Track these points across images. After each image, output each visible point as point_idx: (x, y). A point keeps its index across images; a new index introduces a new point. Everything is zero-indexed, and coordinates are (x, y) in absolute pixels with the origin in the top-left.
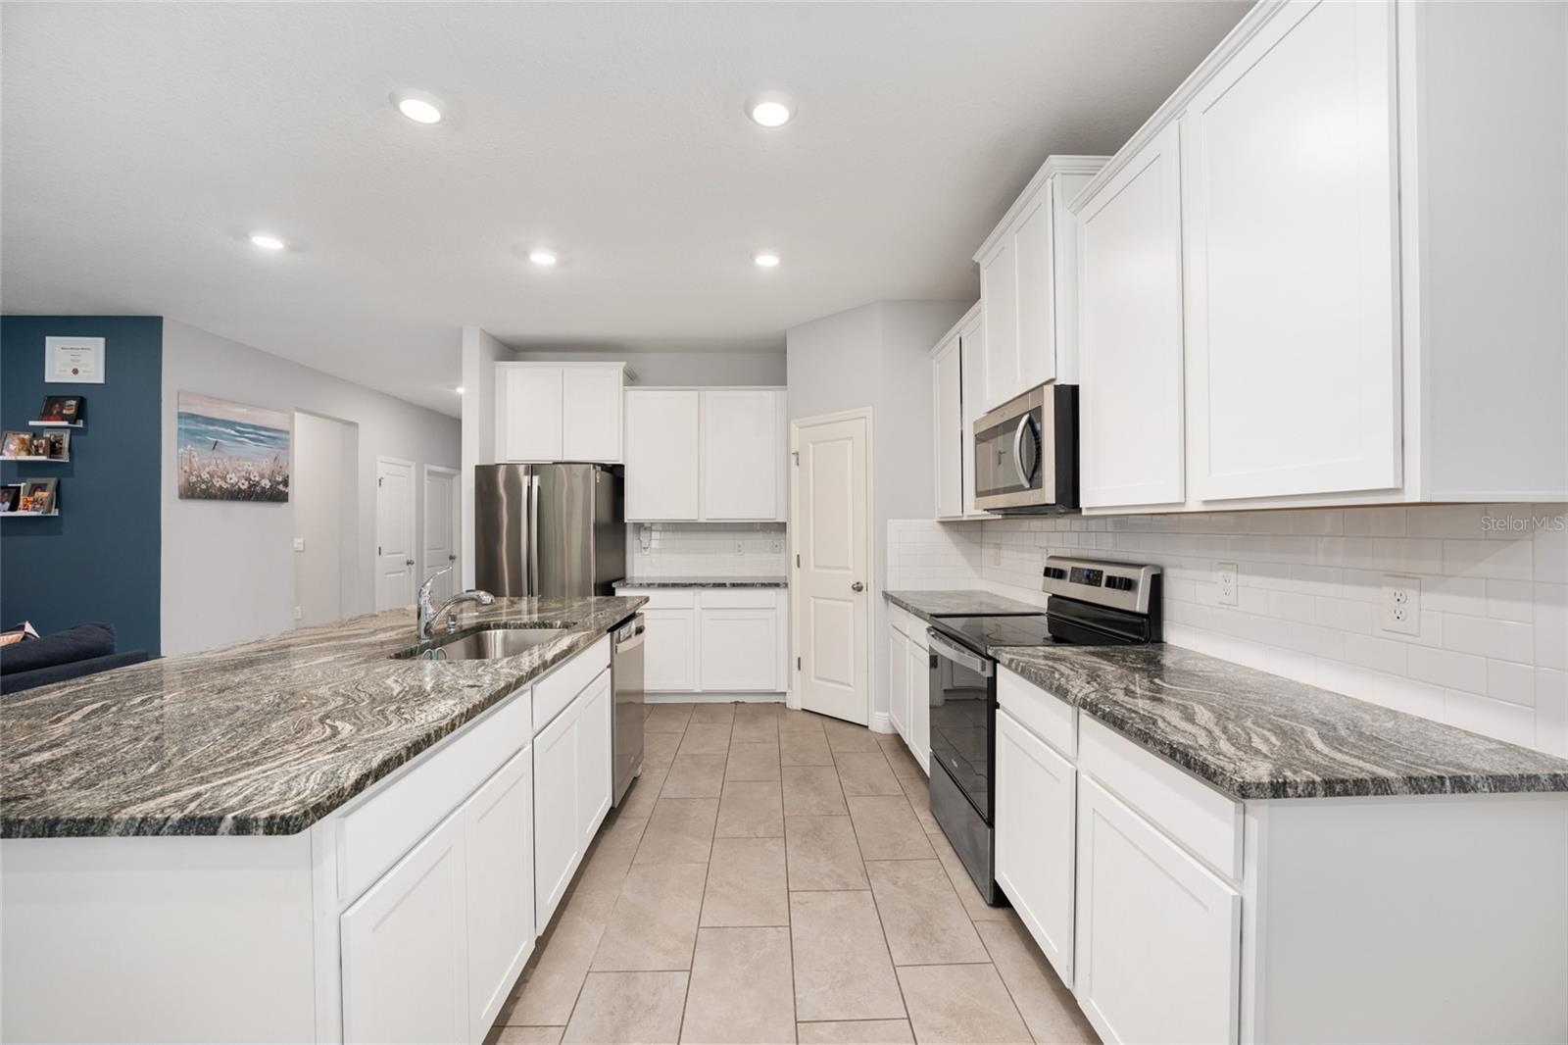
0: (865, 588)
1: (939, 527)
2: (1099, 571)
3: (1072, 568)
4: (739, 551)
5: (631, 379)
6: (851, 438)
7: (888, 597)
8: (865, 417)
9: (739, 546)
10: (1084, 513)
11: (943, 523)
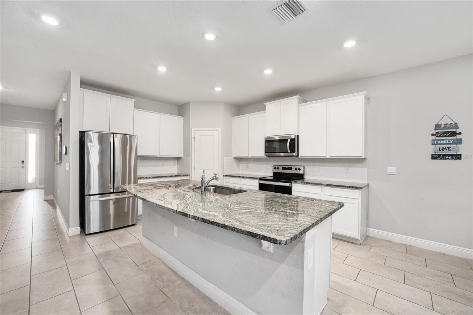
0: (217, 174)
1: (233, 159)
2: (291, 168)
3: (282, 167)
4: (164, 166)
5: (136, 106)
6: (213, 135)
7: (223, 175)
8: (218, 131)
9: (164, 164)
10: (299, 157)
11: (234, 158)
